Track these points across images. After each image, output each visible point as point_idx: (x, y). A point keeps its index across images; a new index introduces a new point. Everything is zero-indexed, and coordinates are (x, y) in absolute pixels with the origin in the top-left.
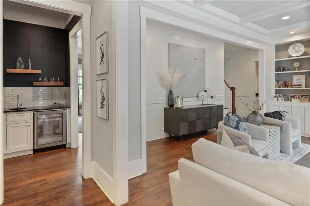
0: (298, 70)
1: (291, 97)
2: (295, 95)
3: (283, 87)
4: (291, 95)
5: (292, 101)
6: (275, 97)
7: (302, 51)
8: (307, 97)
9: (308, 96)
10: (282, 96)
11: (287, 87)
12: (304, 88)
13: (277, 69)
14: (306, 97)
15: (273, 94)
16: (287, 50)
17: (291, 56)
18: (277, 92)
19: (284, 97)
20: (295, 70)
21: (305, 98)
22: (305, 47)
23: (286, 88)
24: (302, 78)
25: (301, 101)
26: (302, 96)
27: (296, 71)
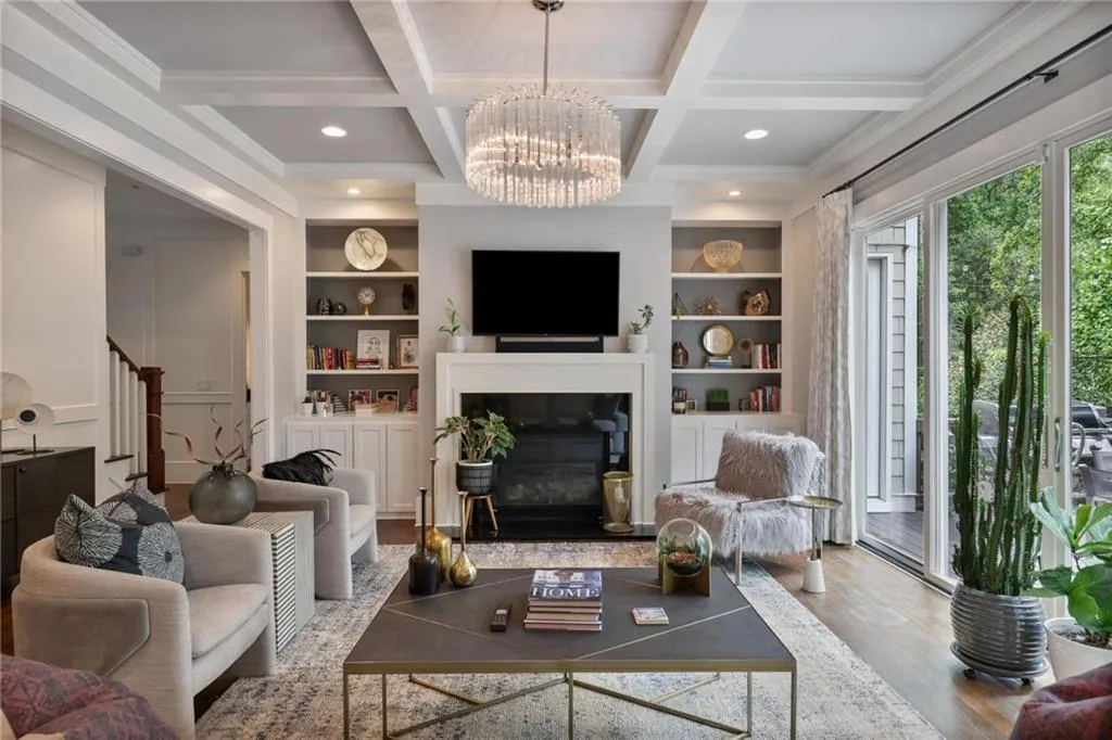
0: (370, 314)
1: (354, 399)
2: (364, 393)
3: (330, 367)
4: (353, 393)
5: (357, 411)
6: (308, 400)
7: (380, 255)
8: (394, 397)
9: (395, 393)
10: (329, 398)
11: (343, 368)
12: (385, 371)
13: (313, 308)
14: (390, 399)
15: (302, 390)
16: (342, 246)
17: (351, 268)
18: (314, 382)
19: (332, 401)
20: (362, 313)
21: (387, 401)
22: (390, 245)
23: (340, 371)
24: (381, 340)
25: (378, 412)
26: (381, 395)
27: (367, 317)
